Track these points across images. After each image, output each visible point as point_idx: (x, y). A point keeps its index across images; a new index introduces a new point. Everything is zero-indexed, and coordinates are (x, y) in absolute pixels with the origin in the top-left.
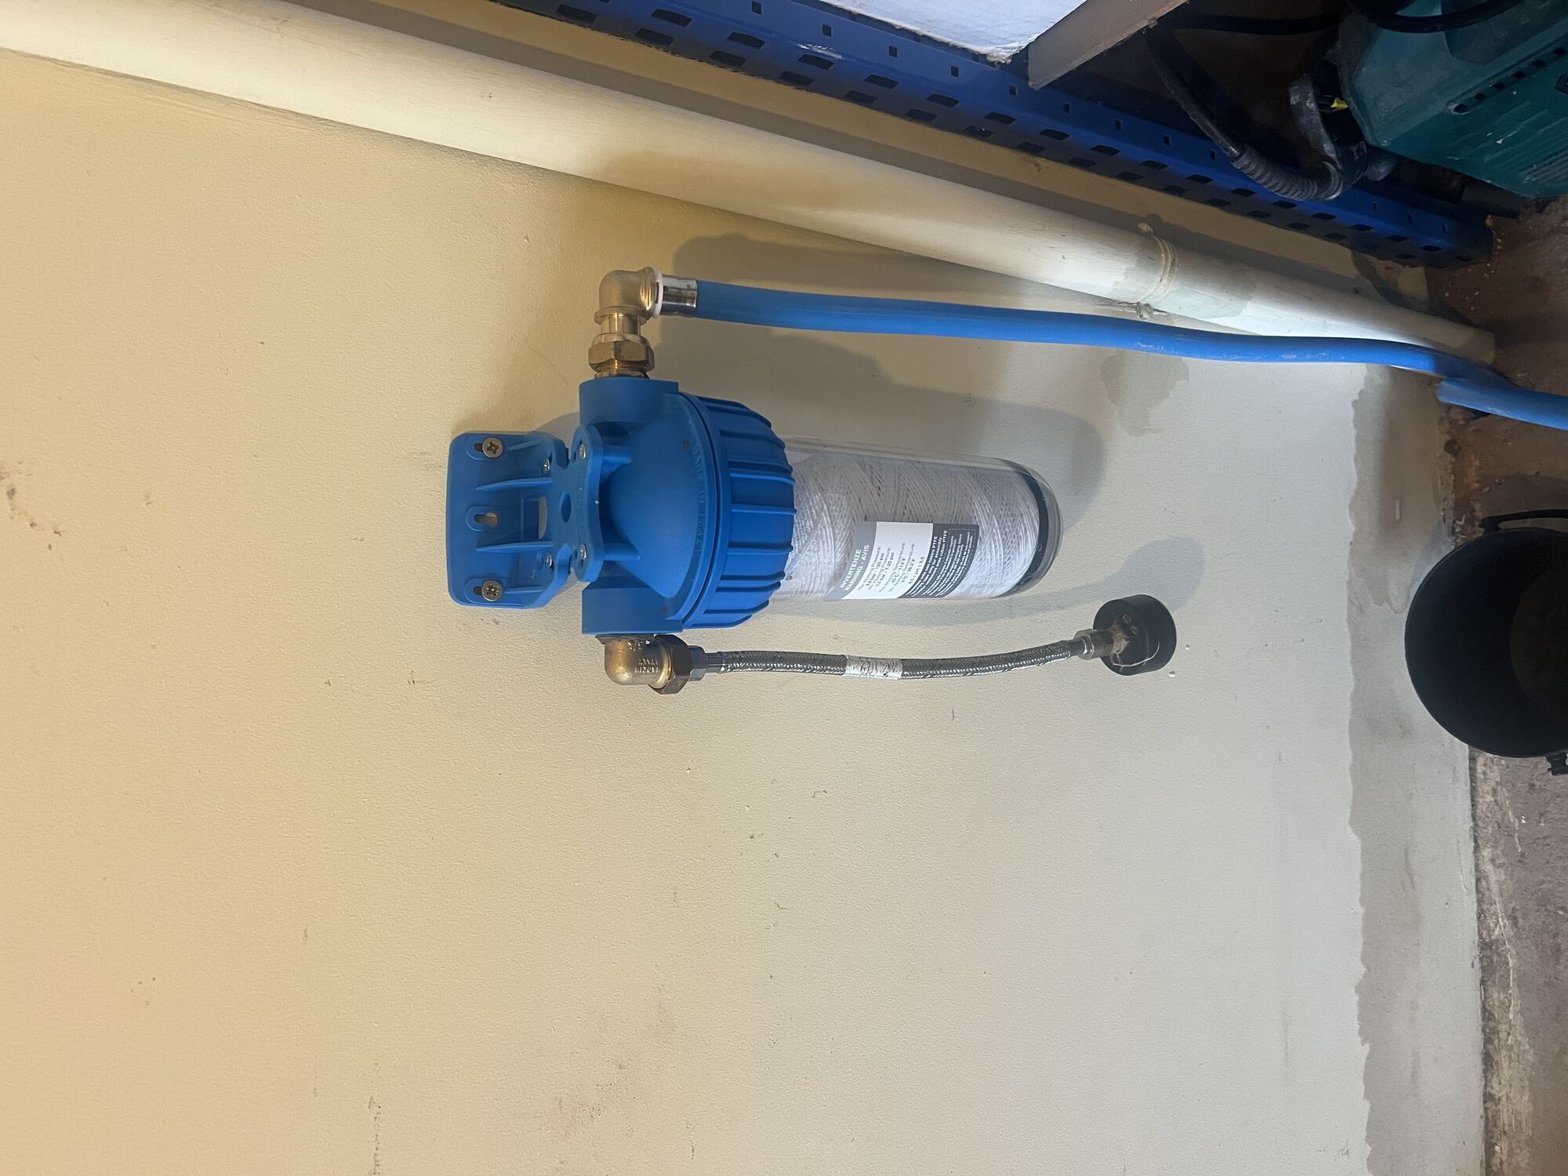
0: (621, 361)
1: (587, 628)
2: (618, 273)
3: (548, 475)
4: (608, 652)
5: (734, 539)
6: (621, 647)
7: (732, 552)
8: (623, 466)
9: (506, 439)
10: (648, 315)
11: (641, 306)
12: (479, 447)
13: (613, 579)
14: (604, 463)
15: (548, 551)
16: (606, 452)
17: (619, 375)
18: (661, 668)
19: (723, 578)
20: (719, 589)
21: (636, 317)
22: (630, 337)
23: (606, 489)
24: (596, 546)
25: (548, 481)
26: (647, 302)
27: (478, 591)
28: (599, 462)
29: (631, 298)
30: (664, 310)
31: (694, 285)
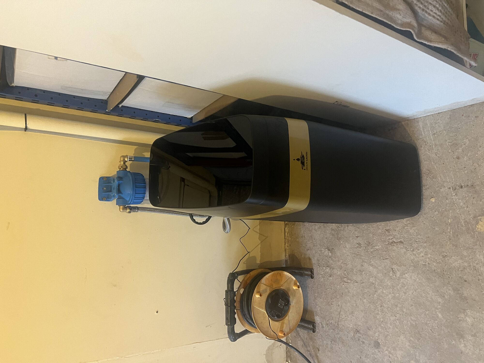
0: (122, 168)
1: (117, 204)
2: (123, 156)
3: (112, 183)
4: (120, 208)
5: (136, 193)
6: (121, 207)
7: (136, 194)
8: (122, 183)
9: (107, 177)
10: (127, 161)
11: (125, 160)
12: (103, 179)
13: (120, 198)
14: (119, 183)
15: (112, 194)
16: (119, 181)
17: (122, 170)
18: (127, 210)
19: (135, 198)
20: (134, 199)
21: (125, 162)
22: (124, 165)
23: (119, 186)
24: (117, 193)
25: (112, 184)
26: (126, 159)
27: (102, 199)
28: (118, 183)
29: (124, 160)
30: (129, 161)
31: (133, 157)
